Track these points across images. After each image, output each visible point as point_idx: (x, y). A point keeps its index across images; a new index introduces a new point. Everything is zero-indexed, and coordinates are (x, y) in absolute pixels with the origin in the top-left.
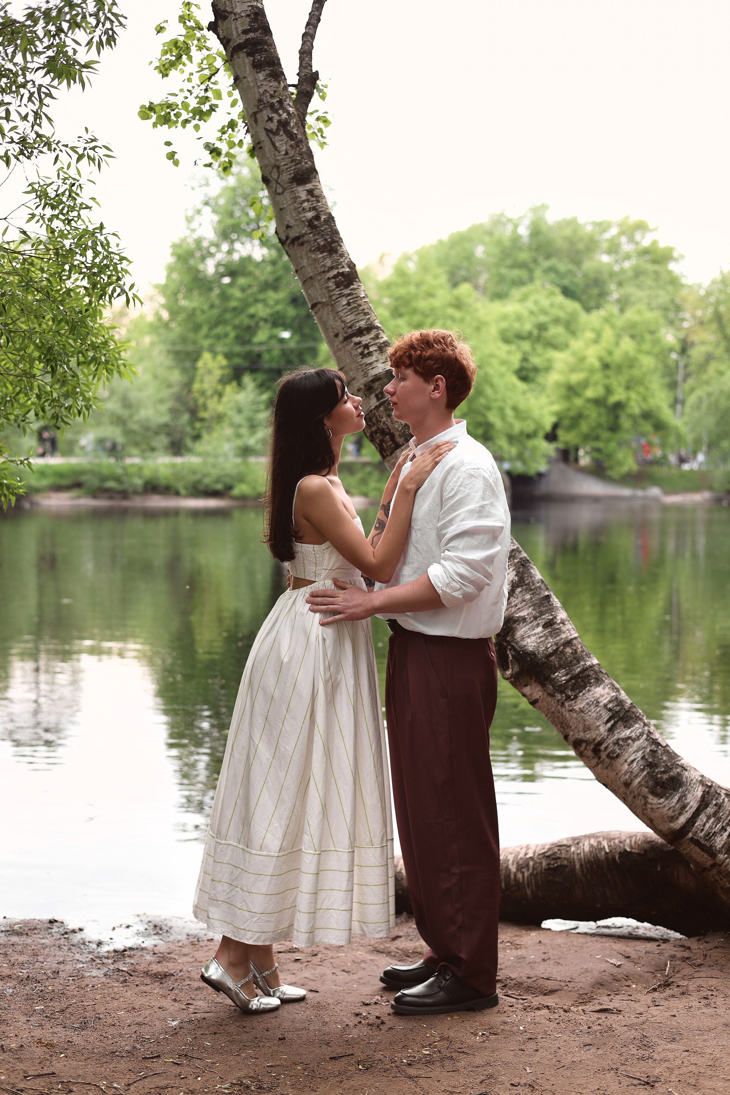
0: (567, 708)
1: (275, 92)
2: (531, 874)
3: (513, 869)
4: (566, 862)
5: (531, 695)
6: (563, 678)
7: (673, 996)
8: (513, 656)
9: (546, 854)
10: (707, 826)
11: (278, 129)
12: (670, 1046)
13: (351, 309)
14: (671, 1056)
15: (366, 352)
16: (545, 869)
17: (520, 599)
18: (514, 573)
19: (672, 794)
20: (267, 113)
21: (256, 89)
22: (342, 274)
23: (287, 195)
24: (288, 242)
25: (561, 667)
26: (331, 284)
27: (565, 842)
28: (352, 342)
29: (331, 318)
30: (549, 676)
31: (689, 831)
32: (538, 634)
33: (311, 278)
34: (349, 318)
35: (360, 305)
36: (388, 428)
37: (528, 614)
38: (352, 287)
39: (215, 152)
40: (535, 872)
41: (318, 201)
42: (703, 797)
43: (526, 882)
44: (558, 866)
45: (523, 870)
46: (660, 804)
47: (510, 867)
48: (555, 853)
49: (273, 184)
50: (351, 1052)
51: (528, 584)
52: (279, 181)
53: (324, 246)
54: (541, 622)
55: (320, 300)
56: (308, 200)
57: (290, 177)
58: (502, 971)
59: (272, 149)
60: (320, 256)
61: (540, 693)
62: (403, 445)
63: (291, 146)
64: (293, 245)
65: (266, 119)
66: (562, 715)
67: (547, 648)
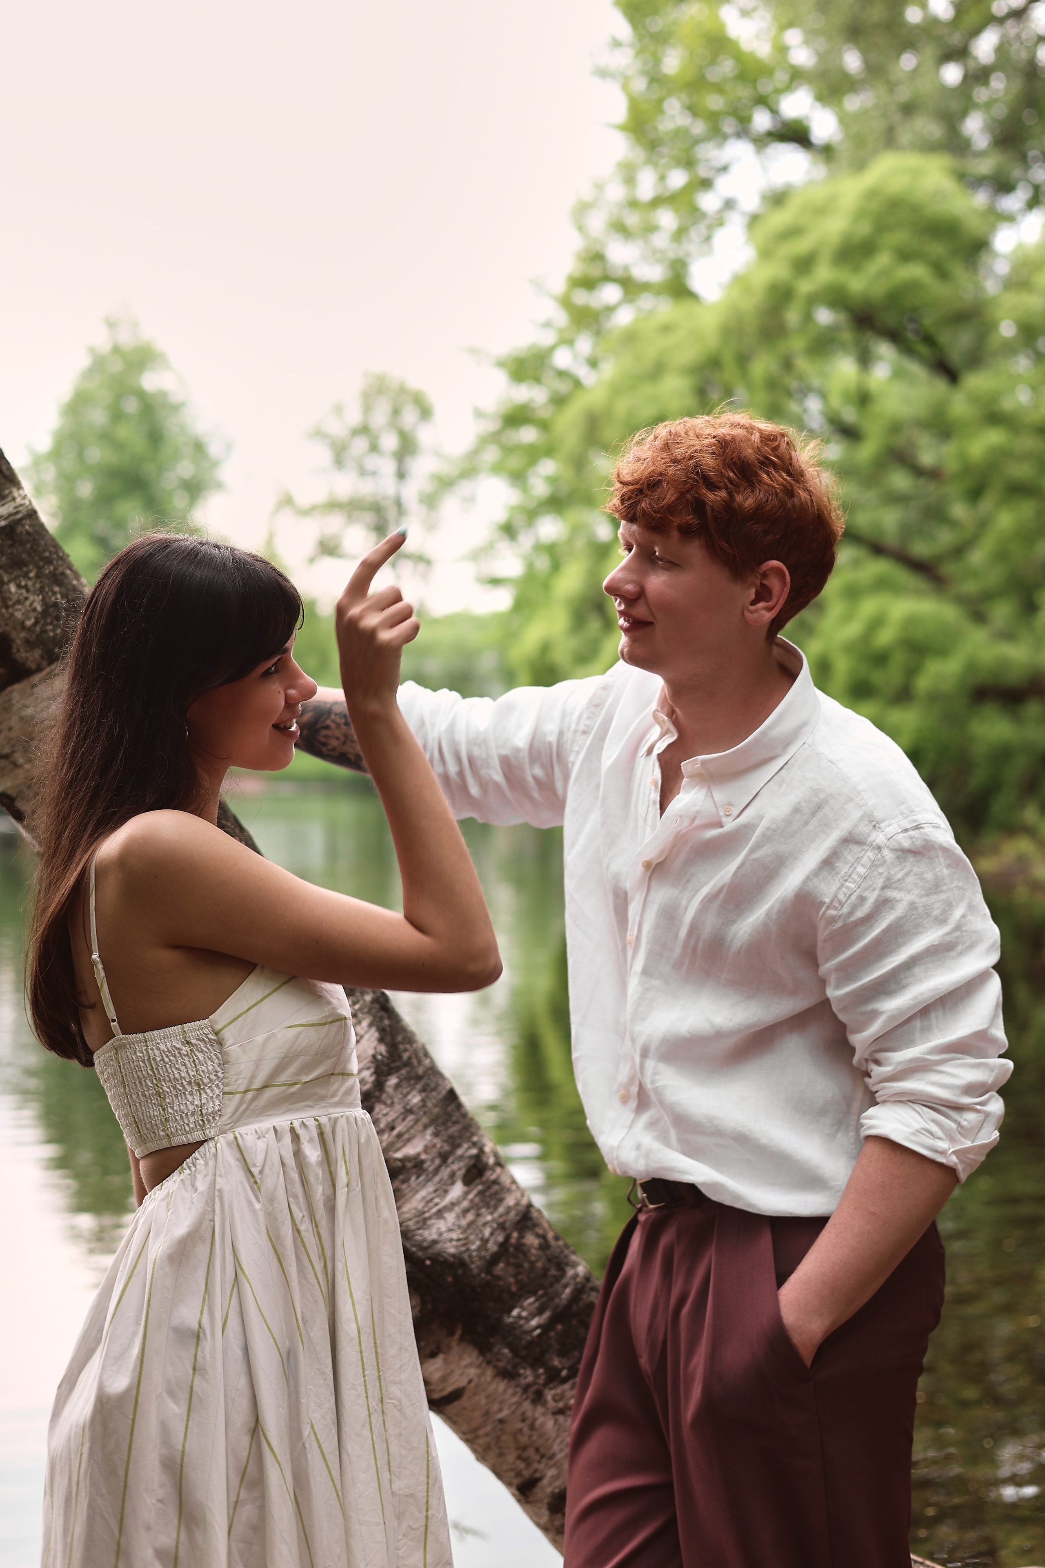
0: (551, 1404)
5: (444, 1379)
6: (534, 1322)
17: (399, 1108)
18: (374, 1034)
25: (525, 1290)
30: (500, 1321)
32: (457, 1202)
37: (426, 1149)
51: (408, 1064)
54: (458, 1167)
61: (473, 1372)
62: (39, 669)
66: (532, 1427)
67: (485, 1241)
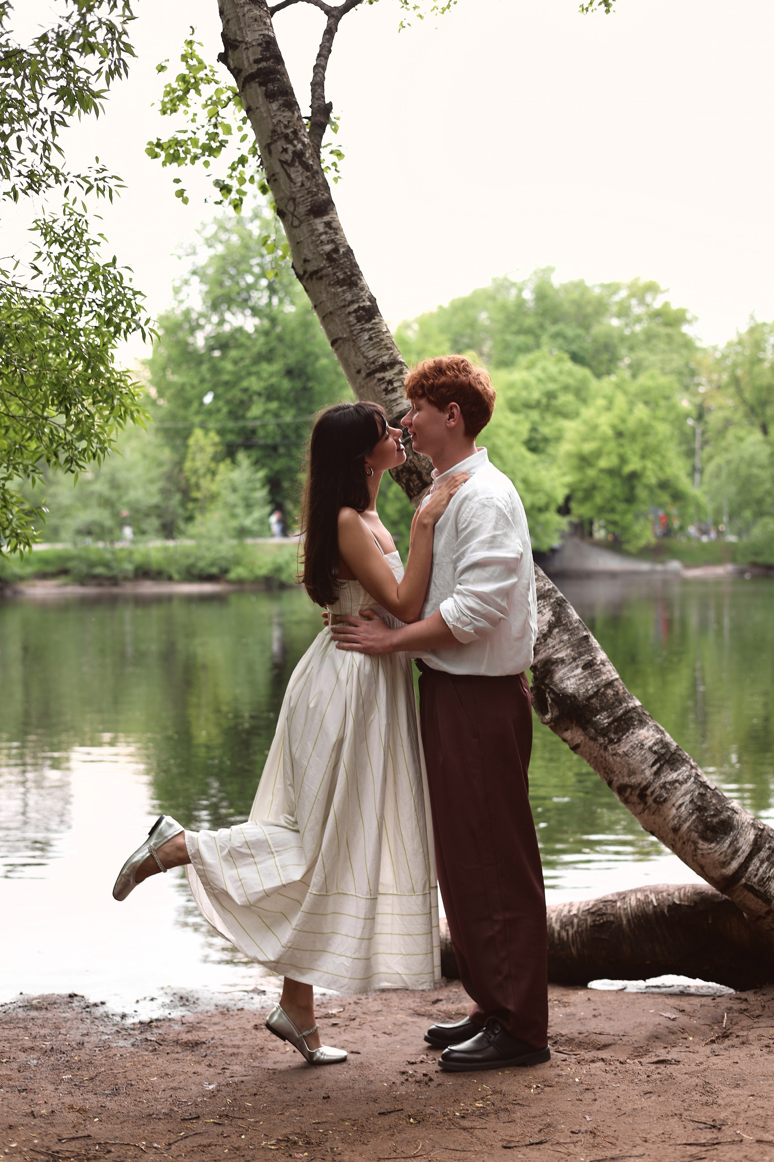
0: (610, 751)
1: (289, 122)
2: (576, 932)
3: (557, 927)
4: (612, 918)
5: (572, 739)
6: (605, 721)
7: (733, 1046)
8: (552, 699)
9: (591, 911)
10: (761, 870)
11: (293, 160)
12: (734, 1092)
13: (373, 344)
14: (735, 1101)
15: (390, 387)
16: (591, 926)
17: (558, 640)
18: (551, 613)
19: (723, 838)
20: (281, 144)
21: (269, 119)
22: (363, 308)
23: (304, 227)
24: (306, 276)
25: (603, 709)
26: (352, 319)
27: (610, 898)
28: (375, 378)
29: (353, 353)
30: (591, 719)
31: (742, 877)
32: (578, 675)
33: (331, 313)
34: (372, 354)
35: (382, 340)
36: (415, 466)
37: (566, 656)
38: (373, 321)
39: (225, 189)
40: (580, 929)
41: (337, 234)
42: (755, 841)
43: (570, 940)
44: (604, 922)
45: (567, 928)
46: (711, 849)
47: (554, 925)
48: (600, 909)
49: (290, 217)
50: (400, 1107)
51: (566, 624)
52: (296, 214)
53: (344, 279)
54: (581, 663)
55: (340, 335)
56: (326, 233)
57: (306, 209)
58: (552, 1028)
59: (288, 181)
60: (340, 290)
61: (582, 738)
63: (307, 177)
64: (312, 279)
65: (281, 150)
66: (605, 759)
67: (587, 690)
